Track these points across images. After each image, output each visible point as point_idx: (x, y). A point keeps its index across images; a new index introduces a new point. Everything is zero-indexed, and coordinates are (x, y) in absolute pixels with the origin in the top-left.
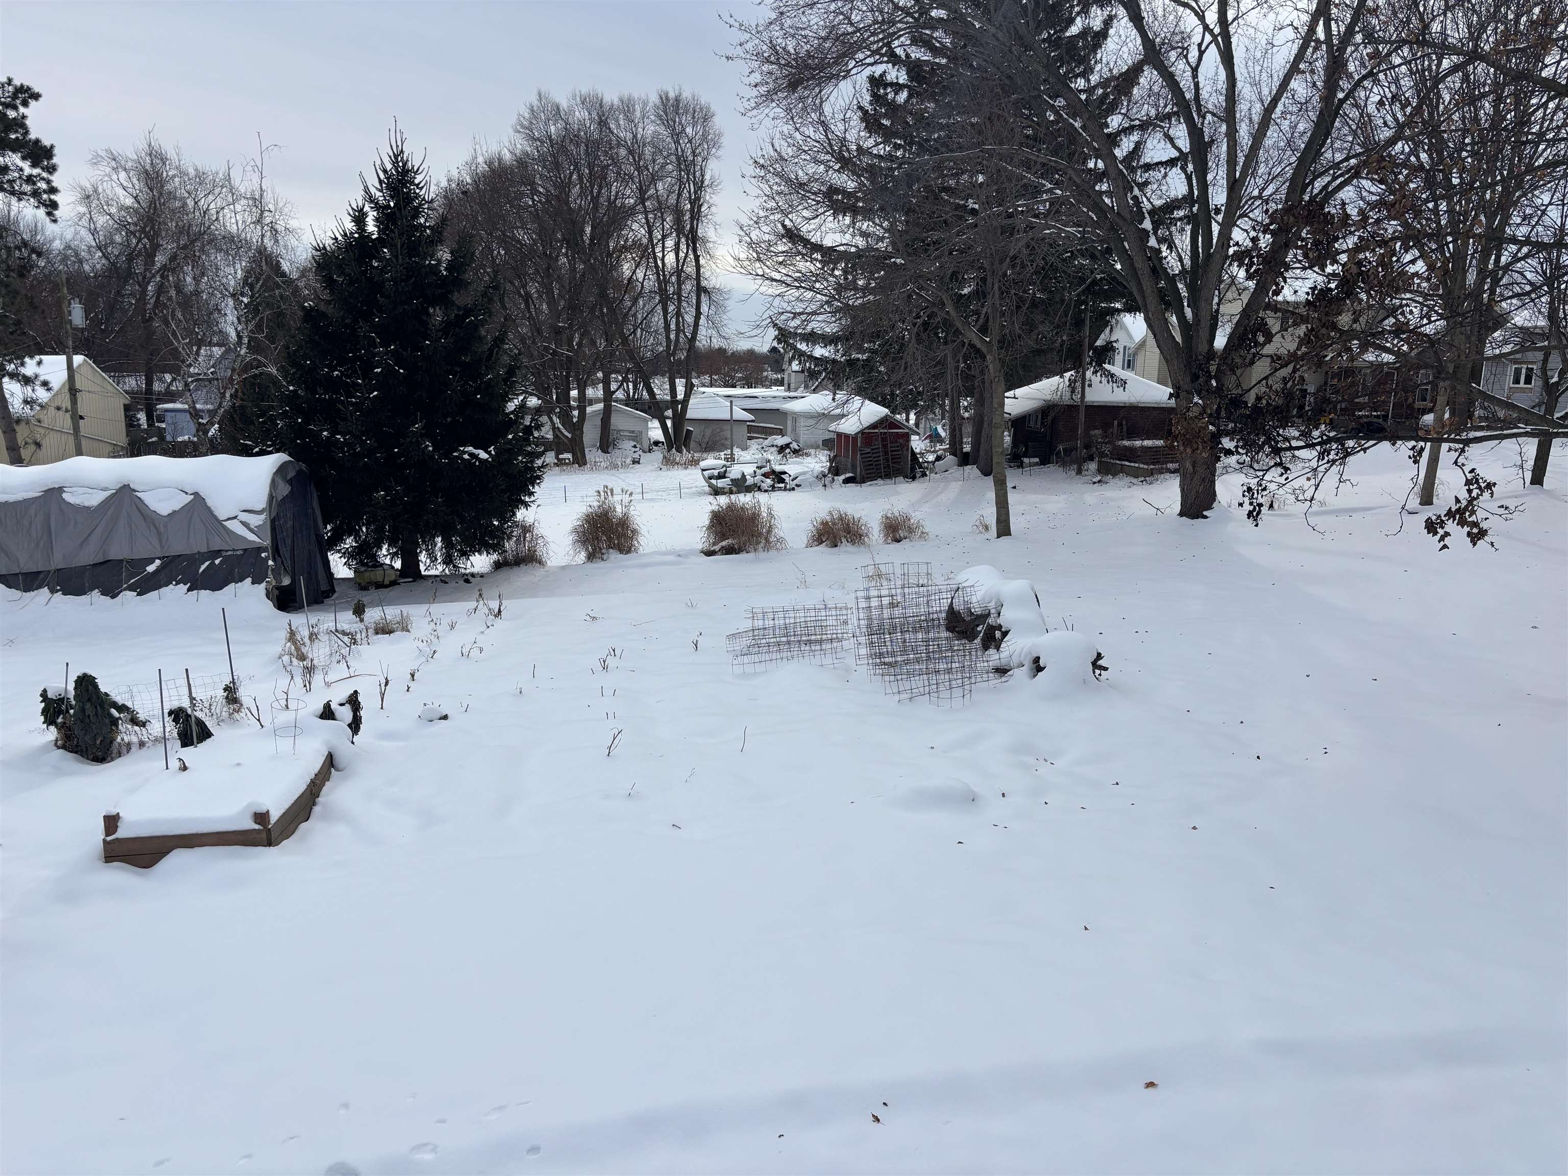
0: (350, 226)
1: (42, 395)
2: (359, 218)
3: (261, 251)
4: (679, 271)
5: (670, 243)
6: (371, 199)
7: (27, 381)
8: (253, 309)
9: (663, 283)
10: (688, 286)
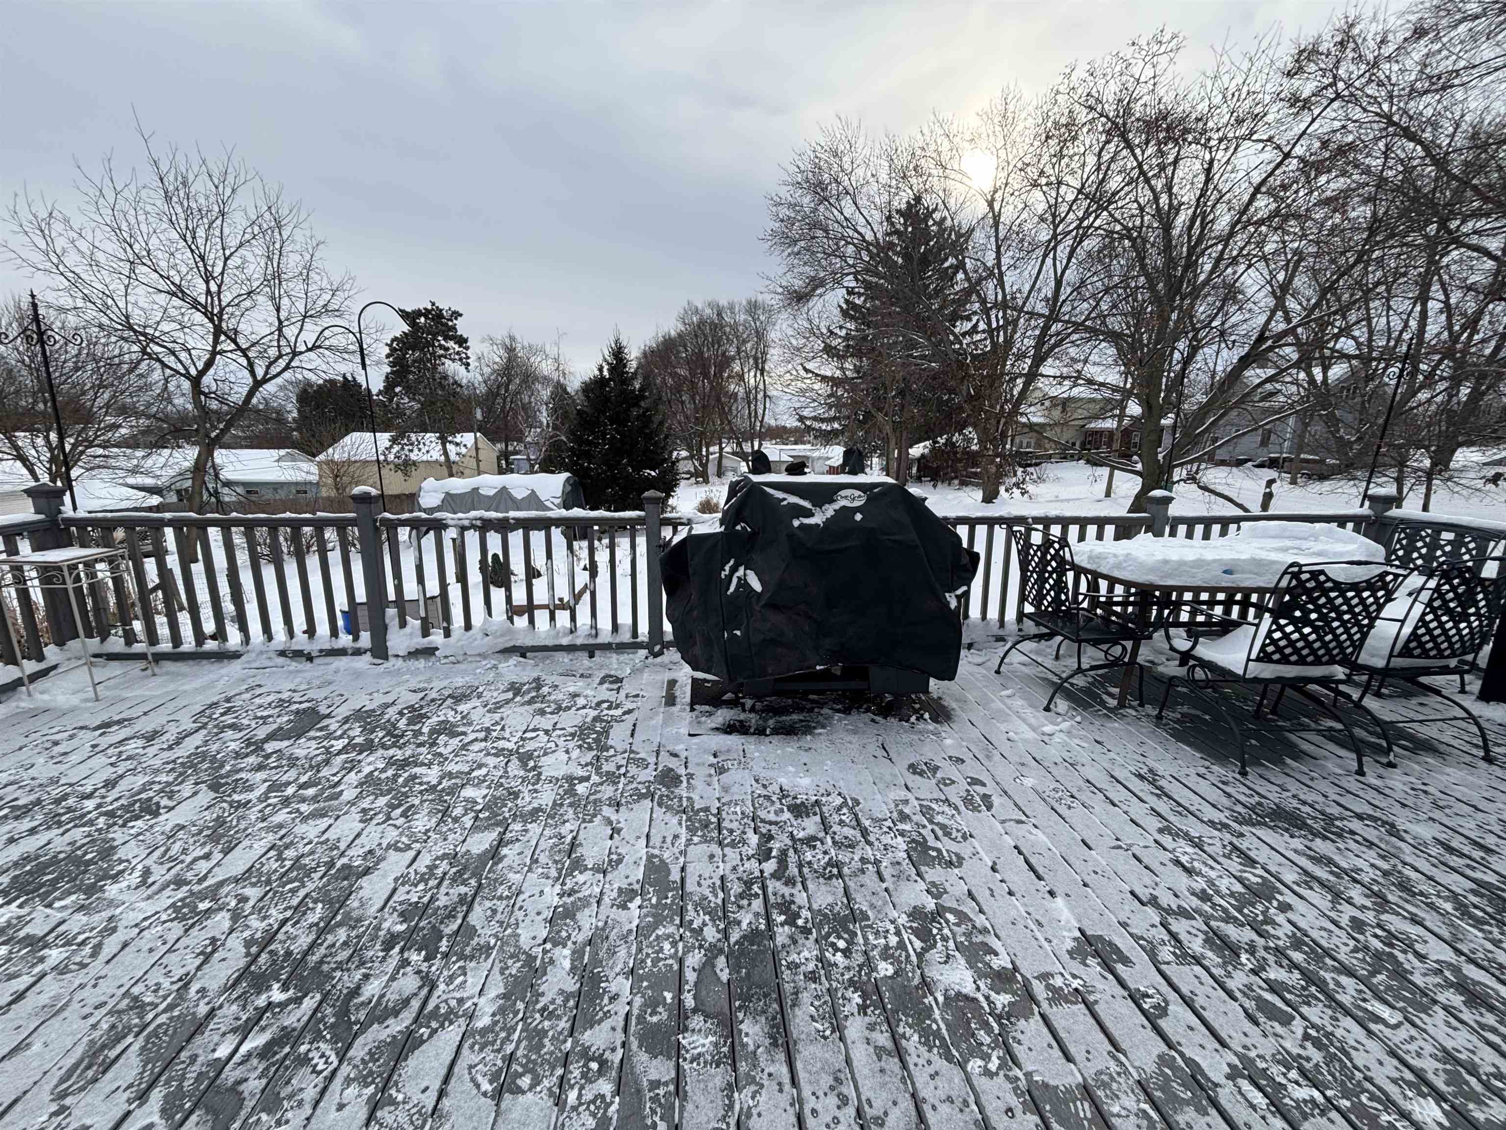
0: (597, 373)
1: (464, 450)
2: (601, 369)
3: (558, 382)
4: (756, 387)
5: (752, 374)
6: (605, 360)
7: (457, 444)
8: (555, 410)
9: (748, 393)
10: (760, 396)
